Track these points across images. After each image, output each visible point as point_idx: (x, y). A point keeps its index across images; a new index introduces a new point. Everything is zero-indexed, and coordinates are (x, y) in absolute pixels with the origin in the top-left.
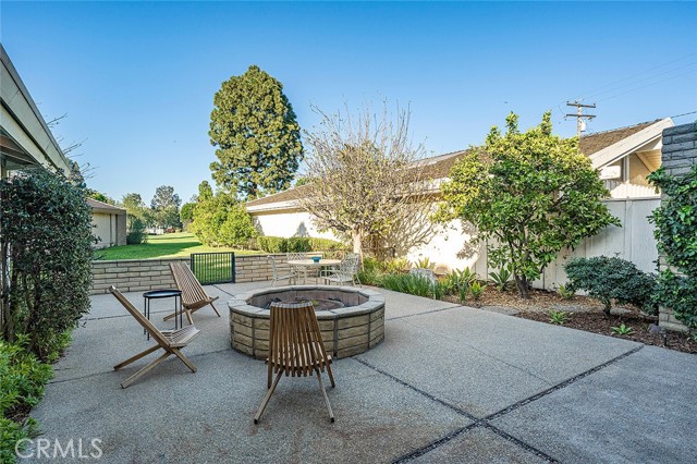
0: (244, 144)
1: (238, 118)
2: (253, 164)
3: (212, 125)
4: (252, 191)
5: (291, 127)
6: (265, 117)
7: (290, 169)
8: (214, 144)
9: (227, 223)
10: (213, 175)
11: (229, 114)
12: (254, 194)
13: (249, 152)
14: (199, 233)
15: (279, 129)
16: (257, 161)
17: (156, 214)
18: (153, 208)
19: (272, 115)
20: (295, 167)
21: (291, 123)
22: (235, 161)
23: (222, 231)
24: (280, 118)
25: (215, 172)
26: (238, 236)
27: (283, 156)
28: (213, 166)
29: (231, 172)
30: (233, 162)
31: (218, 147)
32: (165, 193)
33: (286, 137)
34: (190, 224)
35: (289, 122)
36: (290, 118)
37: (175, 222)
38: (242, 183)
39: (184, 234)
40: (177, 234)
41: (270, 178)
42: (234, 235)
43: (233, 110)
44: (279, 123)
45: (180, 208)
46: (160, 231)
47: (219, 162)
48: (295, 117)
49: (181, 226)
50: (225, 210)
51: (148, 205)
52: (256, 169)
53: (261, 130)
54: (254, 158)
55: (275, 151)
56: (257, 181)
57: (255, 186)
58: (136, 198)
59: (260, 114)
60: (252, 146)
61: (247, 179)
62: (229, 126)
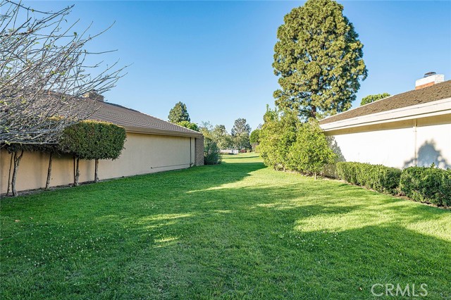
0: (305, 68)
1: (300, 44)
2: (314, 87)
3: (276, 56)
4: (311, 114)
5: (354, 46)
6: (326, 39)
7: (351, 90)
8: (277, 74)
9: (296, 145)
10: (276, 102)
11: (290, 43)
12: (314, 116)
13: (309, 75)
14: (265, 156)
15: (340, 49)
16: (318, 84)
17: (234, 140)
18: (233, 135)
19: (333, 36)
20: (357, 86)
21: (352, 42)
22: (296, 87)
23: (291, 155)
24: (341, 38)
25: (277, 99)
26: (311, 161)
27: (346, 75)
28: (277, 94)
29: (292, 97)
30: (293, 89)
31: (280, 76)
32: (241, 123)
33: (349, 55)
34: (257, 146)
35: (351, 41)
36: (351, 36)
37: (247, 145)
38: (302, 107)
39: (253, 154)
40: (248, 154)
41: (330, 100)
42: (307, 159)
43: (295, 38)
44: (341, 42)
45: (250, 134)
46: (236, 152)
47: (282, 89)
48: (357, 36)
49: (250, 148)
50: (294, 130)
51: (229, 133)
52: (316, 91)
53: (322, 53)
54: (315, 81)
55: (337, 71)
56: (317, 104)
57: (314, 108)
58: (222, 128)
59: (321, 37)
60: (314, 69)
61: (307, 102)
62: (291, 54)
